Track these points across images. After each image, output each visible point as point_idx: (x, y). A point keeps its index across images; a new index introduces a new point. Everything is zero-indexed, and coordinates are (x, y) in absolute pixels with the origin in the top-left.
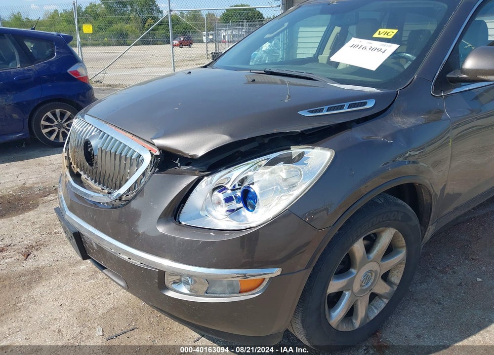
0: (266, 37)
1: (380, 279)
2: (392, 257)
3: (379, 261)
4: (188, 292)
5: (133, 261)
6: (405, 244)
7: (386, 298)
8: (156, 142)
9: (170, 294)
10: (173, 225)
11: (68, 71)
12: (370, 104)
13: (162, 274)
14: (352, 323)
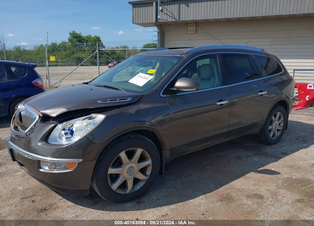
0: (118, 70)
1: (138, 171)
2: (144, 162)
3: (137, 163)
4: (48, 169)
5: (29, 158)
6: (150, 157)
7: (144, 181)
8: (41, 111)
9: (41, 170)
10: (44, 143)
11: (32, 82)
12: (129, 99)
13: (39, 162)
14: (126, 191)
